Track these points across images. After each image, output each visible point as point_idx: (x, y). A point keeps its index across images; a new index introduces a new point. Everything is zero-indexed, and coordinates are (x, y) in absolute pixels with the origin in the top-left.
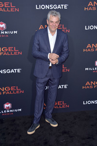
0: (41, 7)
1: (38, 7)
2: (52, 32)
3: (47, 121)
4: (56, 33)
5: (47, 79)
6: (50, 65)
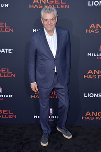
6: (55, 71)
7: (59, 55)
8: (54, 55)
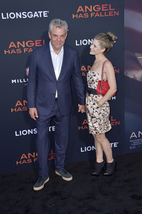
0: (9, 16)
1: (5, 16)
3: (57, 173)
6: (56, 97)
7: (63, 77)
8: (57, 76)
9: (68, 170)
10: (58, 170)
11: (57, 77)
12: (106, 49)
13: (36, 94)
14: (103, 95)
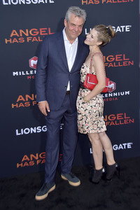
2: (71, 39)
3: (63, 177)
4: (77, 39)
5: (63, 111)
9: (75, 174)
10: (64, 173)
11: (70, 69)
12: (103, 43)
13: (46, 86)
14: (91, 90)
